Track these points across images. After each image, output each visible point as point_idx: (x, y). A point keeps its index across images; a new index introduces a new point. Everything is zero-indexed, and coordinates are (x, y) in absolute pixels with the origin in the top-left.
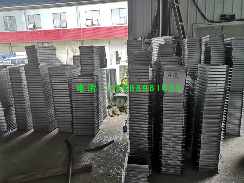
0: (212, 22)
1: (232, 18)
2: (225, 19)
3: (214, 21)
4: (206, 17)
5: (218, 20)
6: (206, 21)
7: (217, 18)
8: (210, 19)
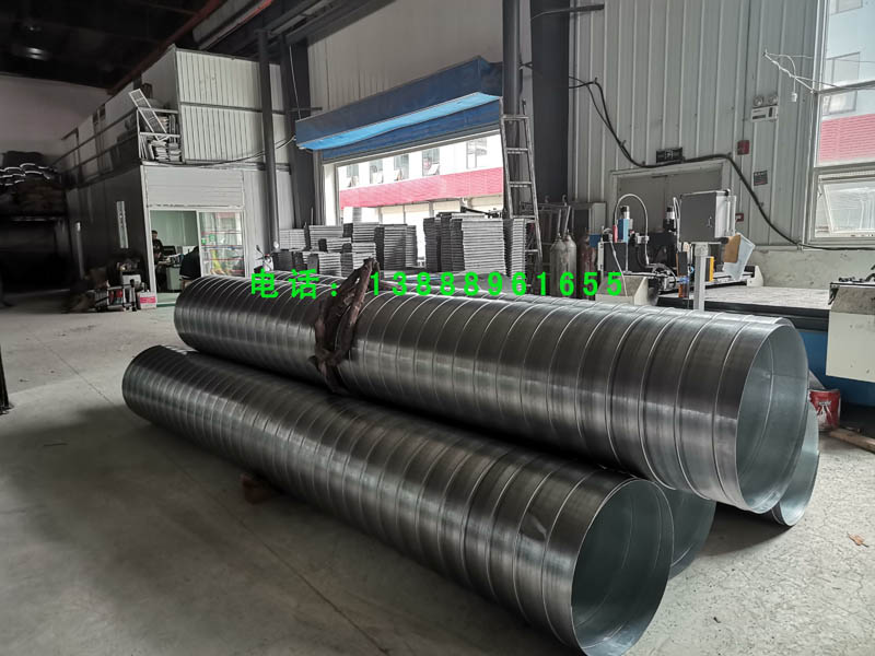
0: (643, 166)
1: (676, 156)
2: (663, 160)
3: (647, 164)
4: (632, 157)
5: (654, 162)
6: (632, 166)
7: (650, 159)
8: (639, 161)
